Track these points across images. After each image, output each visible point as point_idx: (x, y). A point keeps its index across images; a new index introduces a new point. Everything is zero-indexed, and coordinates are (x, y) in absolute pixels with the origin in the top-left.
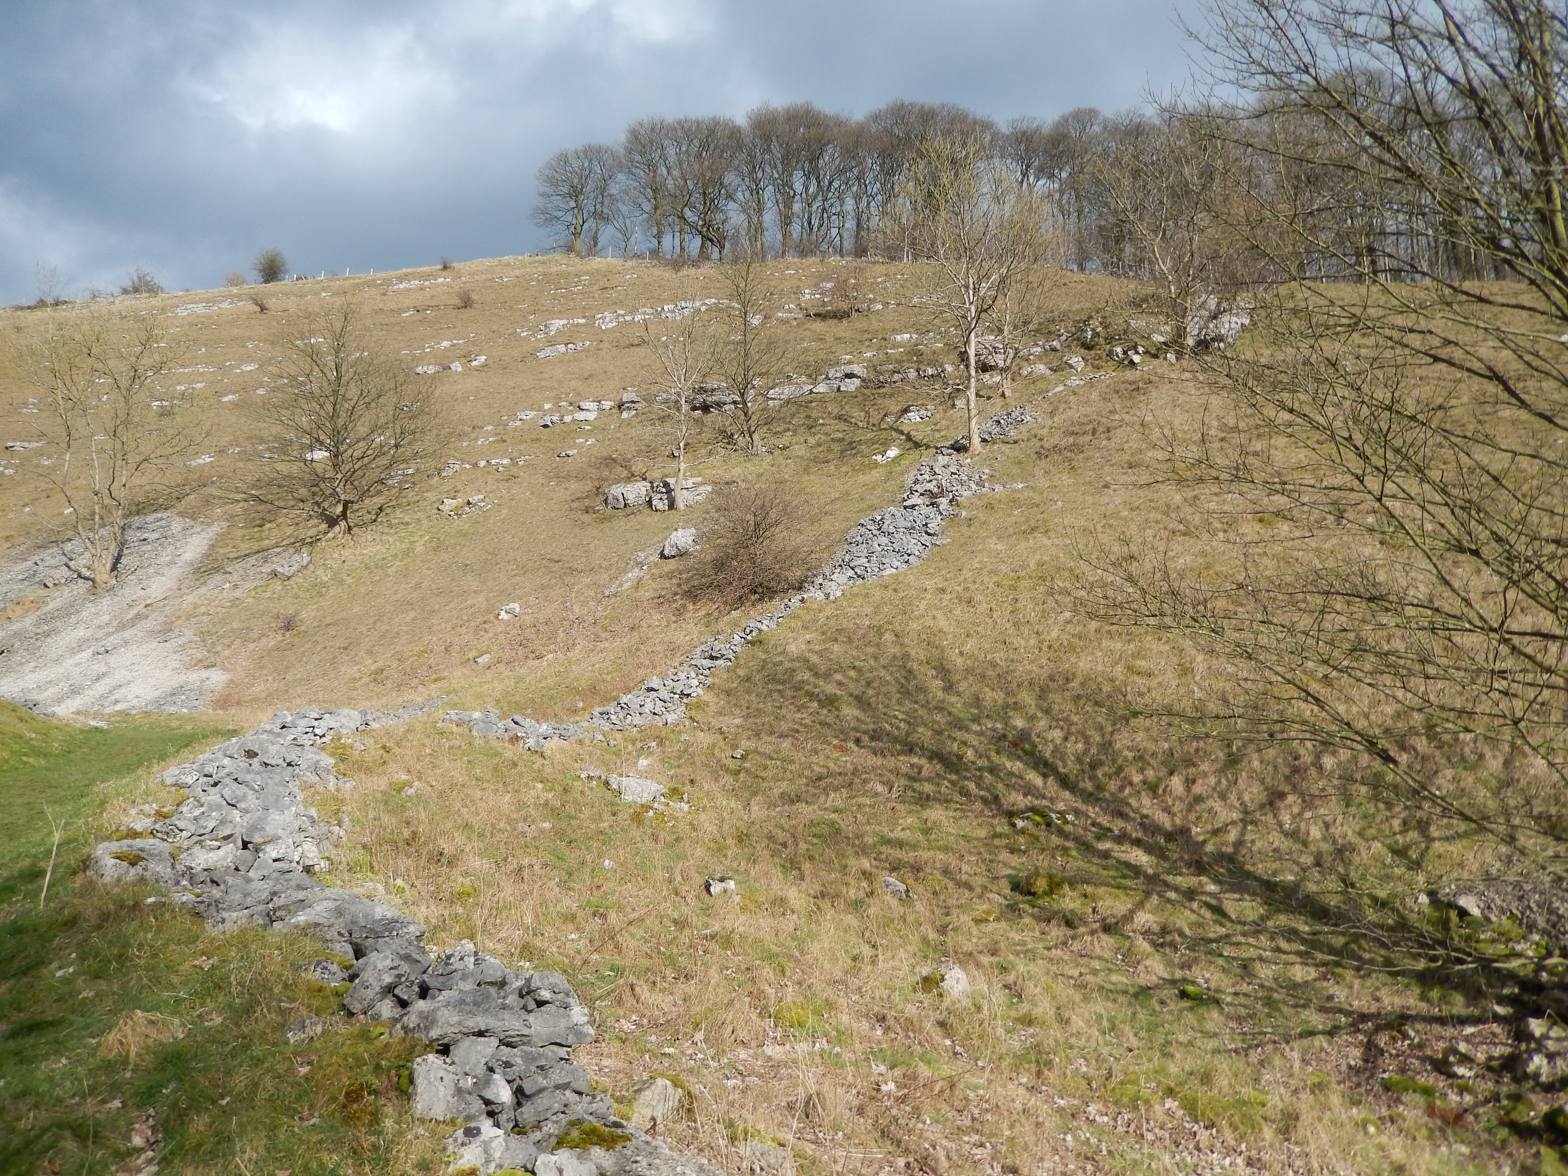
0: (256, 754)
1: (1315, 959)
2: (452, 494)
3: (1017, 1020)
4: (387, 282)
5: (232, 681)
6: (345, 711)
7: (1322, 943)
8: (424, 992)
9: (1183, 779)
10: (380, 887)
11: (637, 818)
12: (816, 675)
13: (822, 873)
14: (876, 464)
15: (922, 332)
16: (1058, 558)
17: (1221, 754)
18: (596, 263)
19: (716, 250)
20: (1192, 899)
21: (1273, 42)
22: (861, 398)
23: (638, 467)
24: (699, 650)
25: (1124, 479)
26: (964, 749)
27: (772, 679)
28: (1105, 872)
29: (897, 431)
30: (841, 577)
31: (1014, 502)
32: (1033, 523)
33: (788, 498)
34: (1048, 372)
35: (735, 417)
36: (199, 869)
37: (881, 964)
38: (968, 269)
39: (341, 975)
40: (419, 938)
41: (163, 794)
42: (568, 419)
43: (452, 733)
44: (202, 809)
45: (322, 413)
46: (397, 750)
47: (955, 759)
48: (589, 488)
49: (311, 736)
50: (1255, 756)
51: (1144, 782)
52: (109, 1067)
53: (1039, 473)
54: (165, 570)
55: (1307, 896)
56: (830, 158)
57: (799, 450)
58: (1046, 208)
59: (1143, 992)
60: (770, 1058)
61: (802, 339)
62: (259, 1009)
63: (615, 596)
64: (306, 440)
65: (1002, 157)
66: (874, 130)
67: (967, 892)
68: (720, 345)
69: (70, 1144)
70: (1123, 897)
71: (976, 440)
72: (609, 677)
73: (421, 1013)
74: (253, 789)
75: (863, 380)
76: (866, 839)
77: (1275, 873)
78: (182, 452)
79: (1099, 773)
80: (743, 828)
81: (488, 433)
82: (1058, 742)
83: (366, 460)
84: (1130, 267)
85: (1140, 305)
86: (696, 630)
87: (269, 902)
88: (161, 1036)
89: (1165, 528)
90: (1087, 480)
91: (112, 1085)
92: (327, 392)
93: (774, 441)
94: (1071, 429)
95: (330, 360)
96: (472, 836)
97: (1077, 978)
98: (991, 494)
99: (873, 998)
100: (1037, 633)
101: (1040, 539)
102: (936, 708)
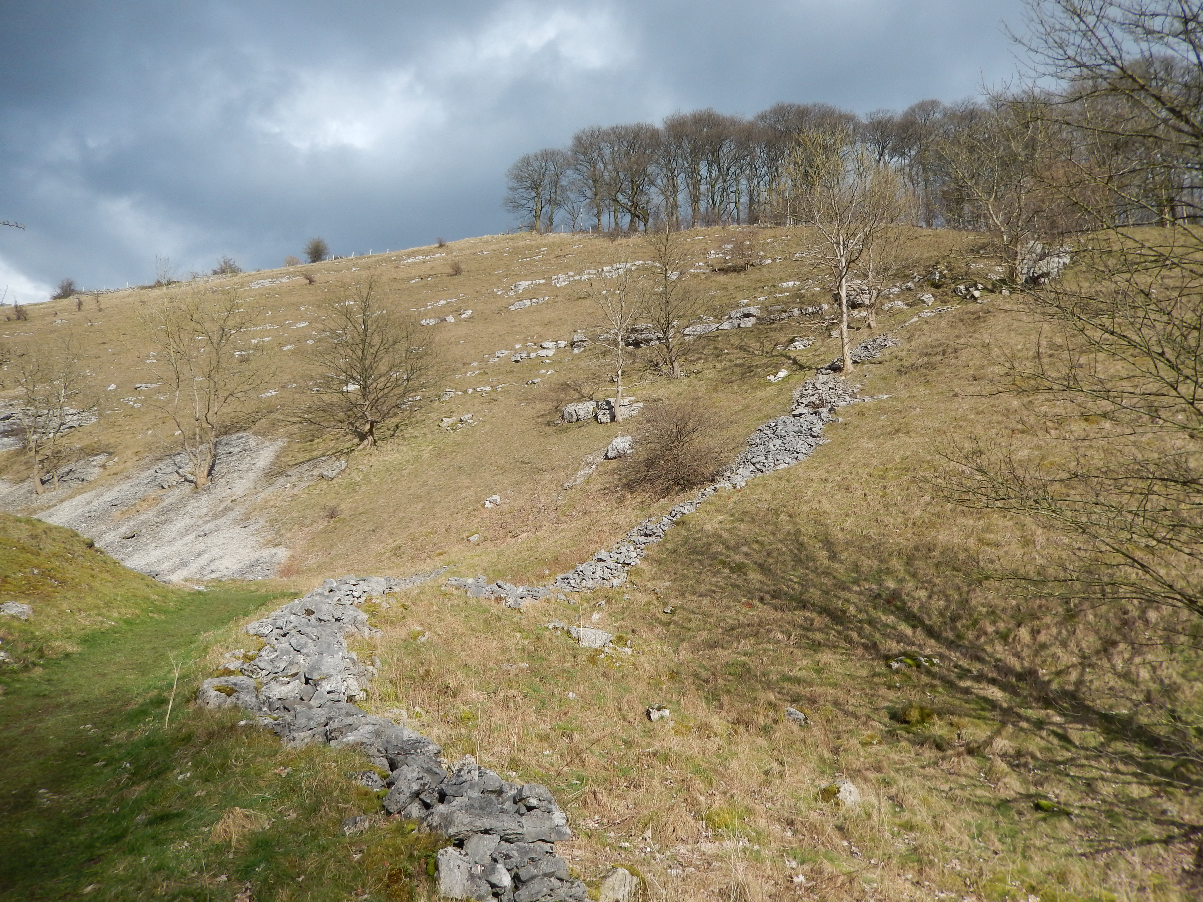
0: (313, 613)
1: (1148, 779)
2: (449, 414)
3: (900, 826)
4: (399, 258)
5: (293, 556)
6: (374, 578)
7: (1155, 766)
8: (442, 798)
9: (1029, 629)
10: (404, 713)
11: (592, 659)
12: (728, 548)
13: (737, 704)
14: (770, 383)
15: (803, 279)
16: (918, 453)
17: (1060, 610)
18: (552, 237)
19: (642, 223)
20: (1041, 729)
21: (1084, 41)
22: (757, 332)
23: (587, 390)
24: (636, 529)
25: (970, 390)
26: (846, 604)
27: (694, 551)
28: (967, 706)
29: (786, 356)
30: (745, 471)
31: (881, 410)
32: (896, 426)
33: (702, 410)
34: (905, 307)
35: (659, 350)
36: (275, 698)
37: (787, 778)
38: (838, 230)
39: (380, 782)
40: (437, 755)
41: (248, 642)
42: (533, 355)
43: (452, 595)
44: (276, 654)
45: (354, 357)
46: (413, 608)
47: (840, 614)
48: (550, 407)
49: (351, 597)
50: (1090, 611)
51: (997, 632)
52: (219, 850)
53: (900, 386)
54: (245, 475)
55: (1140, 727)
56: (727, 150)
57: (709, 374)
58: (900, 180)
59: (1004, 805)
60: (704, 853)
61: (710, 289)
62: (323, 808)
63: (571, 488)
64: (343, 377)
65: (863, 142)
66: (761, 126)
67: (853, 720)
68: (648, 296)
70: (984, 726)
71: (849, 362)
72: (568, 551)
73: (442, 814)
74: (311, 639)
75: (758, 318)
76: (771, 677)
77: (1111, 707)
78: (256, 389)
79: (959, 625)
80: (674, 668)
81: (474, 367)
82: (924, 599)
83: (386, 390)
84: (969, 222)
85: (978, 252)
86: (633, 514)
87: (326, 725)
88: (253, 827)
89: (1006, 428)
90: (940, 390)
91: (220, 864)
92: (358, 341)
93: (690, 367)
94: (925, 351)
95: (359, 318)
96: (470, 673)
97: (948, 792)
98: (862, 404)
99: (783, 806)
100: (903, 513)
101: (902, 438)
102: (823, 573)
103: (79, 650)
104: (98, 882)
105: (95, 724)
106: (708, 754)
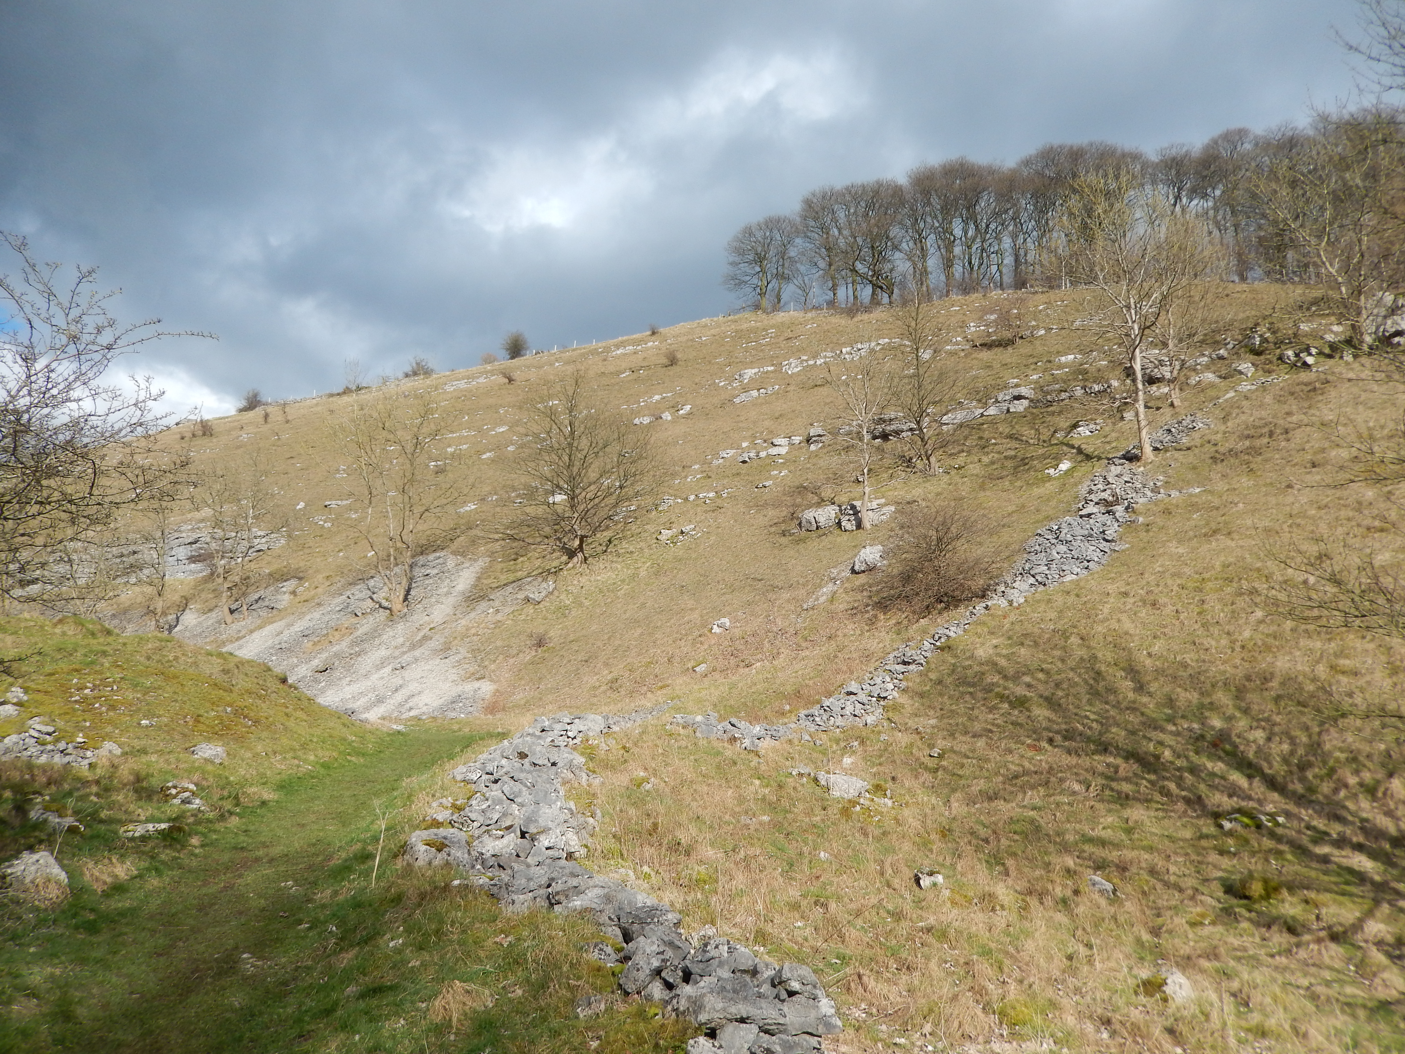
0: (526, 756)
2: (668, 525)
3: (1248, 1030)
4: (607, 350)
5: (497, 690)
6: (590, 716)
8: (687, 977)
10: (631, 873)
11: (846, 812)
12: (1005, 677)
13: (1026, 870)
14: (1049, 478)
15: (1086, 352)
16: (1243, 558)
18: (780, 317)
19: (885, 295)
22: (1029, 418)
23: (827, 493)
24: (891, 656)
25: (1309, 479)
26: (1160, 749)
27: (963, 681)
28: (1326, 878)
29: (1068, 445)
30: (1023, 585)
31: (1193, 507)
32: (1214, 526)
33: (966, 513)
34: (1218, 380)
35: (912, 443)
36: (488, 855)
37: (1098, 965)
38: (1128, 291)
39: (614, 956)
40: (677, 924)
41: (455, 789)
42: (763, 454)
43: (679, 735)
44: (489, 803)
45: (560, 463)
46: (635, 750)
47: (1152, 759)
48: (784, 513)
49: (565, 738)
51: (1361, 784)
52: (439, 1029)
53: (1215, 477)
54: (443, 599)
56: (986, 204)
57: (974, 469)
58: (1201, 225)
59: (1384, 1008)
61: (971, 368)
62: (552, 985)
63: (813, 608)
64: (548, 486)
65: (1153, 183)
66: (1025, 173)
67: (1177, 894)
68: (896, 380)
70: (1350, 905)
71: (1148, 449)
72: (811, 683)
73: (689, 997)
74: (526, 786)
75: (1031, 401)
76: (1067, 837)
78: (453, 503)
79: (1309, 774)
80: (945, 824)
81: (695, 470)
82: (1261, 742)
83: (597, 501)
84: (1294, 272)
85: (1309, 309)
86: (888, 638)
87: (549, 886)
88: (475, 1004)
89: (1359, 525)
90: (1268, 481)
91: (441, 1046)
92: (564, 445)
93: (951, 462)
94: (1246, 432)
95: (564, 418)
96: (703, 827)
97: (1308, 988)
98: (1167, 500)
99: (1094, 1000)
100: (1228, 633)
101: (1222, 541)
102: (1127, 709)
103: (276, 797)
105: (296, 881)
106: (996, 932)
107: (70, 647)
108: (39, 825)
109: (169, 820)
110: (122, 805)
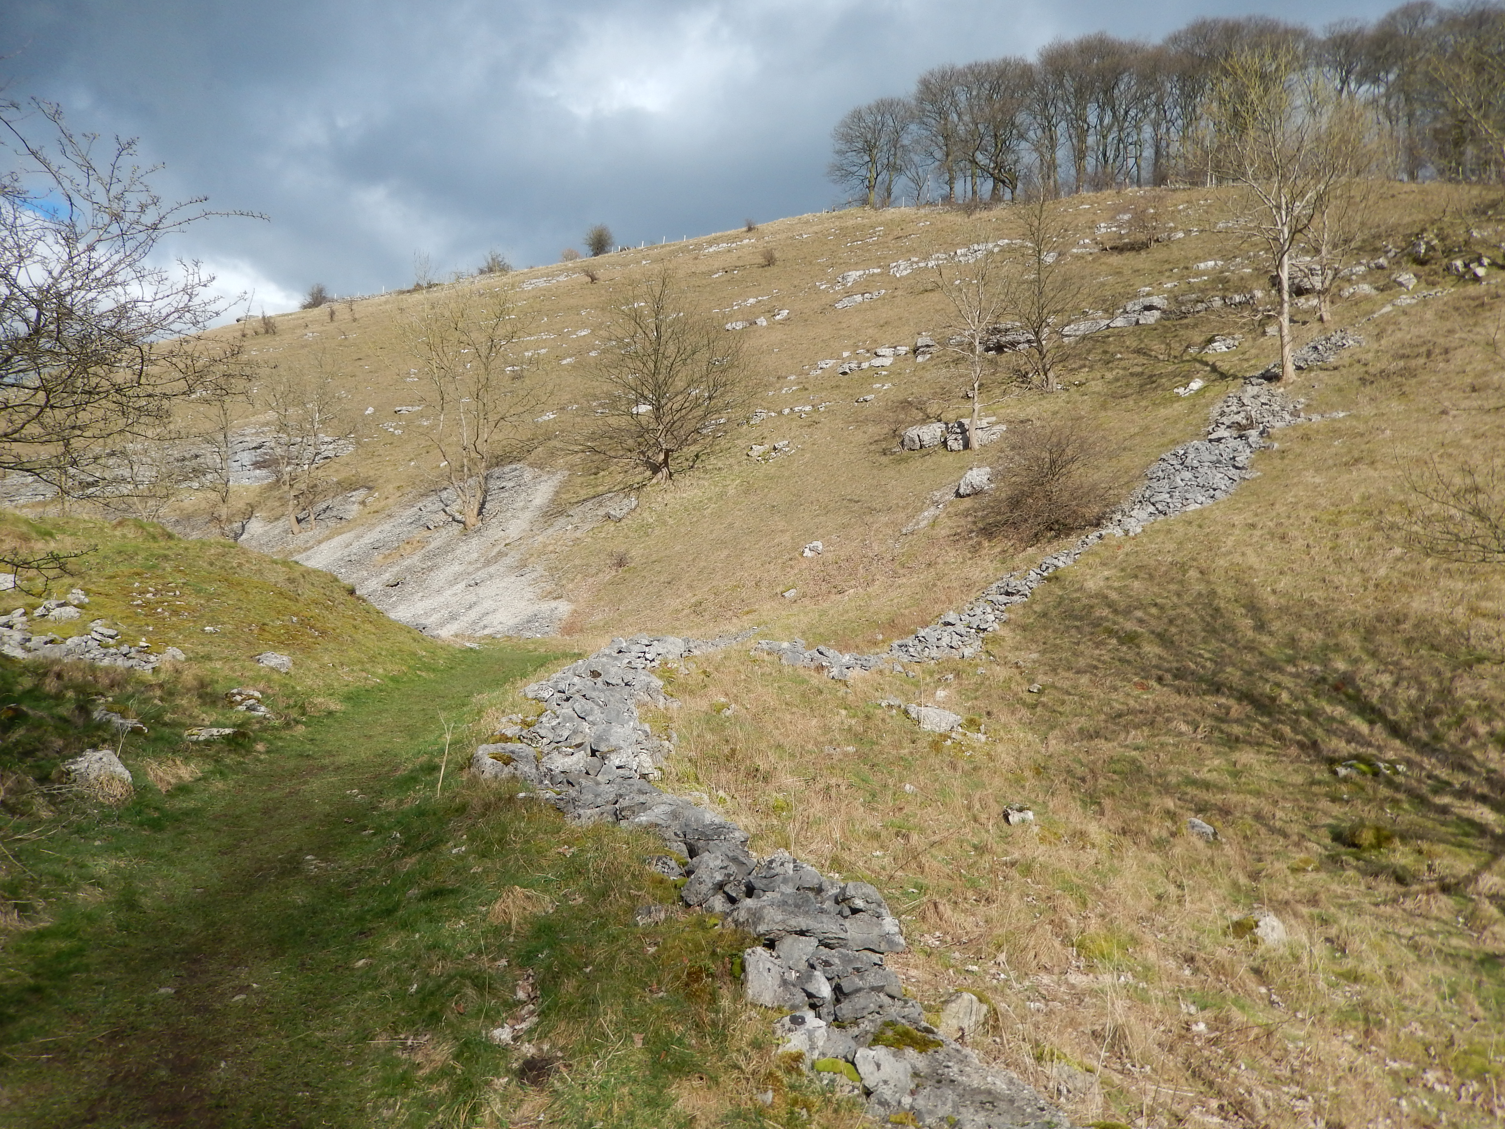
0: (600, 675)
2: (760, 441)
3: (1341, 975)
4: (699, 247)
5: (575, 611)
6: (671, 639)
8: (750, 891)
10: (706, 797)
11: (936, 745)
12: (1116, 612)
13: (1123, 810)
14: (1178, 397)
15: (1228, 257)
16: (1386, 490)
18: (890, 213)
19: (1008, 191)
22: (1161, 331)
23: (933, 409)
24: (994, 586)
25: (1465, 404)
26: (1277, 690)
27: (1069, 615)
28: (1443, 829)
29: (1201, 362)
30: (1141, 513)
31: (1335, 432)
32: (1356, 454)
33: (1084, 434)
34: (1374, 292)
35: (1029, 356)
36: (558, 771)
37: (1188, 905)
38: (1280, 189)
39: (677, 870)
40: (743, 843)
41: (526, 706)
42: (865, 365)
43: (763, 661)
44: (558, 720)
45: (645, 371)
46: (716, 675)
47: (1267, 702)
48: (886, 430)
49: (643, 660)
51: (1491, 734)
52: (498, 931)
53: (1362, 400)
54: (519, 514)
56: (1127, 86)
57: (1096, 386)
58: (1370, 115)
59: (1490, 960)
60: (1073, 987)
61: (1098, 274)
62: (612, 894)
63: (912, 533)
64: (632, 396)
65: (1318, 65)
66: (1172, 52)
67: (1281, 840)
68: (1014, 285)
69: (470, 992)
70: (1467, 858)
71: (1290, 368)
72: (907, 612)
73: (749, 910)
74: (598, 705)
75: (1164, 312)
76: (1169, 778)
78: (531, 411)
79: (1437, 722)
80: (1041, 761)
81: (791, 382)
82: (1387, 687)
83: (684, 412)
84: (1472, 171)
85: (1485, 213)
86: (991, 567)
87: (616, 803)
88: (535, 910)
90: (1421, 406)
91: (500, 947)
92: (650, 351)
93: (1070, 378)
94: (1401, 352)
95: (651, 322)
96: (784, 755)
97: (1411, 938)
98: (1307, 424)
99: (1180, 938)
100: (1362, 571)
101: (1365, 470)
102: (1245, 648)
103: (343, 708)
104: (370, 957)
105: (361, 789)
106: (1083, 869)
107: (130, 550)
108: (101, 726)
109: (234, 726)
110: (185, 710)
